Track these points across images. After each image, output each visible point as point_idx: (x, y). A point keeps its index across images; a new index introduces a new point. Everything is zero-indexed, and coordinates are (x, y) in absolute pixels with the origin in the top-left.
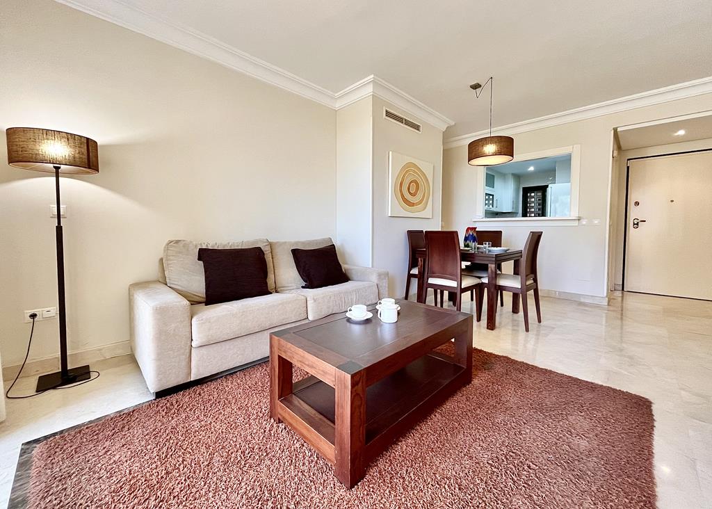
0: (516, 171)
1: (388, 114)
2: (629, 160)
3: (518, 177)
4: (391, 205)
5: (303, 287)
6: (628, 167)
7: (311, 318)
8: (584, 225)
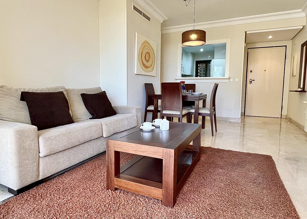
0: (193, 51)
1: (135, 8)
2: (248, 49)
3: (194, 55)
4: (137, 68)
5: (90, 119)
6: (248, 53)
7: (104, 136)
8: (231, 82)
